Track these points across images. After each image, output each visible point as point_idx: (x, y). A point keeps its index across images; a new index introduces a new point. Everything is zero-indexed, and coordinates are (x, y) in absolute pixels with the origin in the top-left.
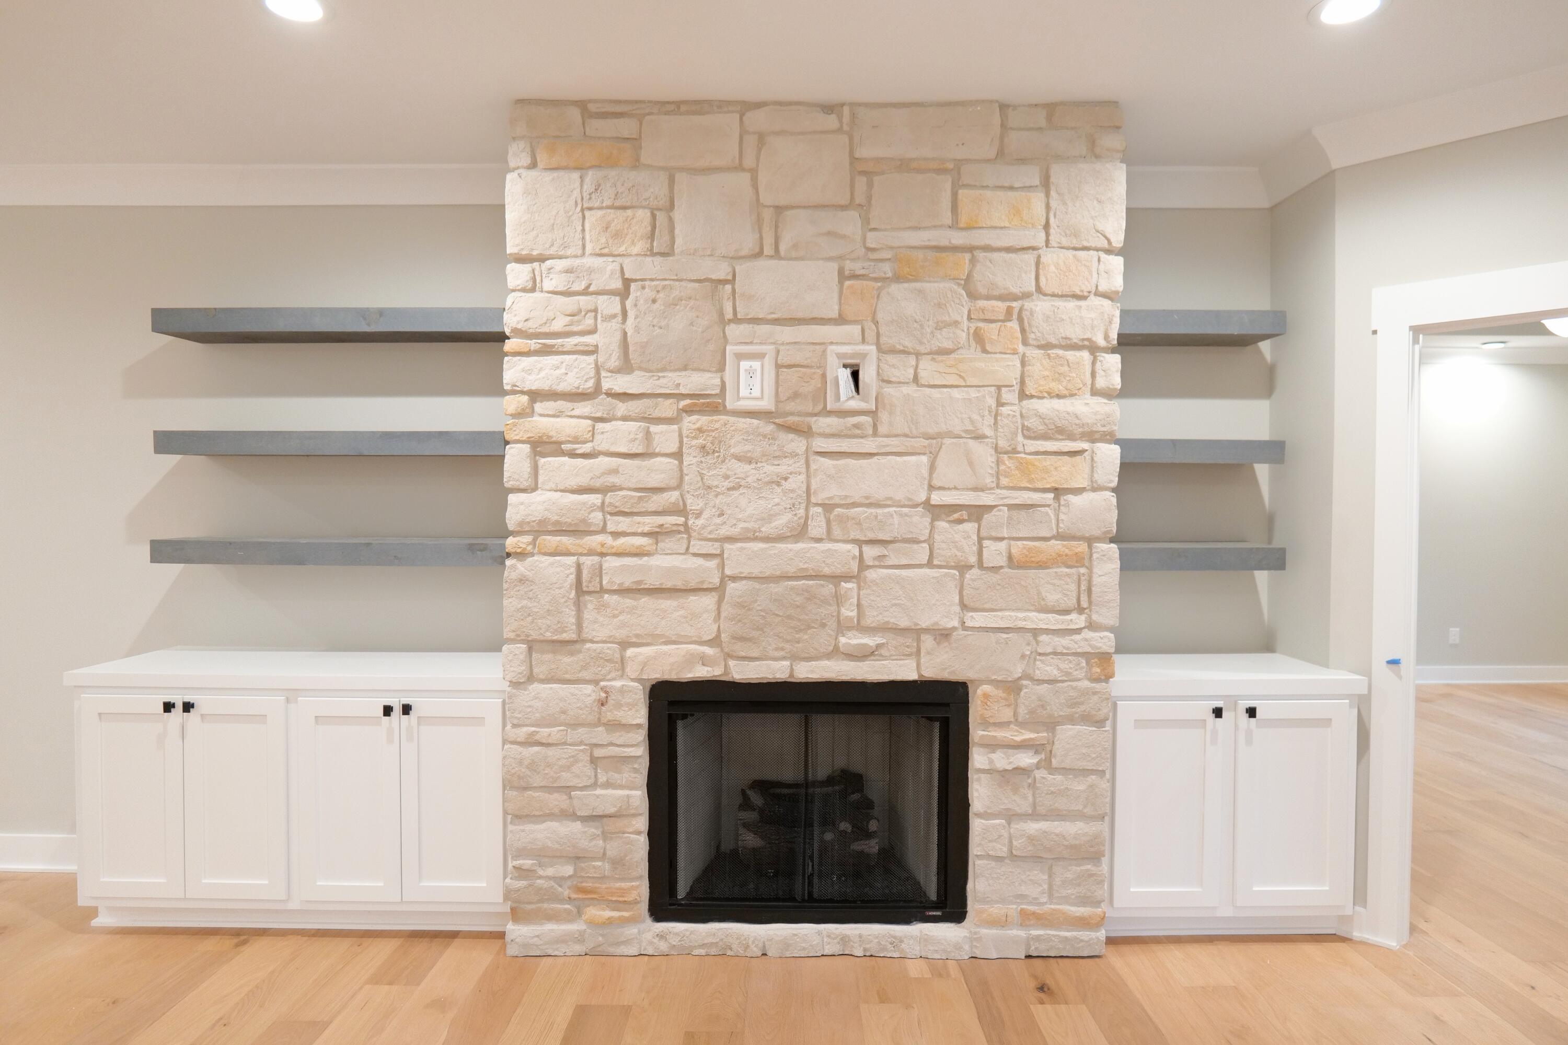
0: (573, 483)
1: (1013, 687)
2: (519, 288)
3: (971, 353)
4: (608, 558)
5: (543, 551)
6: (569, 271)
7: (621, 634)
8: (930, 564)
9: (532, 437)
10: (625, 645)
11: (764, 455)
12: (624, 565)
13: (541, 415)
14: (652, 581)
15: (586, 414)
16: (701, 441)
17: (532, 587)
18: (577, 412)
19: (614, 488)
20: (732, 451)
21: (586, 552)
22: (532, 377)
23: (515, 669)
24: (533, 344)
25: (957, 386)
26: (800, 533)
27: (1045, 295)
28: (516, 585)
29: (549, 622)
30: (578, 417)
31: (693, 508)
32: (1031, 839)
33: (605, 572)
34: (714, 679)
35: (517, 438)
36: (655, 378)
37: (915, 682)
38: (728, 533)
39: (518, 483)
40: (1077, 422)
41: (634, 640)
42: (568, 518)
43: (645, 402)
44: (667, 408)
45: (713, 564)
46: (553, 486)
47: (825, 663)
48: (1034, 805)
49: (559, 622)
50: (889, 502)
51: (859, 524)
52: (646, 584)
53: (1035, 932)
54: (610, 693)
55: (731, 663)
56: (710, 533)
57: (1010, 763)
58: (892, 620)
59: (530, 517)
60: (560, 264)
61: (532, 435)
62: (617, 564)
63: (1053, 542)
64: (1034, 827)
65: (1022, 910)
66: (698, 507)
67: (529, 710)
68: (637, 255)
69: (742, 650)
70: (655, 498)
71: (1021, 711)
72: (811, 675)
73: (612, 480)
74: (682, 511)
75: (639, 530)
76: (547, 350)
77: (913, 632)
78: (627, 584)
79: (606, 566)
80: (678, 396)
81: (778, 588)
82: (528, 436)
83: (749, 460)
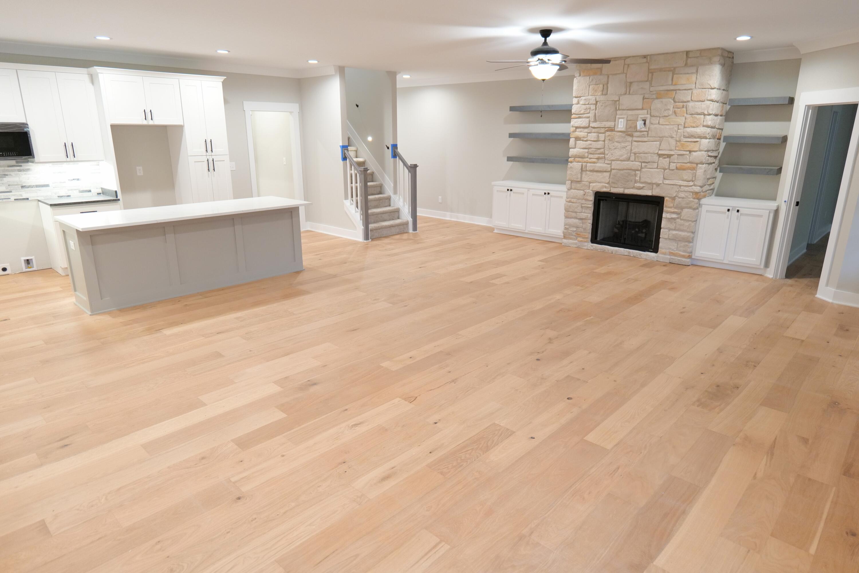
0: (583, 147)
1: (674, 199)
2: (575, 103)
3: (673, 116)
4: (588, 163)
5: (575, 161)
6: (585, 100)
7: (589, 180)
8: (657, 168)
10: (590, 183)
11: (622, 141)
12: (591, 165)
13: (577, 132)
14: (597, 169)
15: (586, 132)
16: (609, 138)
17: (573, 169)
18: (584, 131)
19: (590, 148)
20: (615, 140)
21: (584, 162)
22: (576, 124)
23: (569, 187)
24: (577, 116)
25: (668, 125)
26: (628, 159)
27: (693, 101)
28: (570, 169)
29: (575, 177)
31: (606, 153)
32: (674, 235)
34: (605, 191)
35: (572, 137)
36: (601, 123)
37: (651, 196)
38: (613, 159)
39: (572, 147)
40: (697, 134)
41: (592, 182)
42: (581, 154)
43: (598, 129)
44: (603, 130)
45: (609, 166)
46: (579, 147)
47: (631, 190)
48: (675, 227)
49: (577, 177)
50: (649, 153)
51: (641, 158)
52: (595, 170)
53: (672, 257)
54: (586, 193)
55: (611, 188)
56: (609, 159)
57: (671, 217)
58: (647, 181)
59: (574, 154)
60: (584, 98)
63: (688, 164)
64: (674, 232)
65: (670, 251)
66: (608, 153)
67: (571, 195)
68: (599, 95)
69: (614, 185)
70: (599, 150)
71: (675, 204)
72: (628, 192)
73: (590, 146)
74: (604, 154)
75: (595, 158)
76: (579, 118)
77: (652, 184)
78: (591, 169)
79: (587, 165)
80: (605, 128)
81: (622, 172)
82: (575, 136)
83: (619, 142)
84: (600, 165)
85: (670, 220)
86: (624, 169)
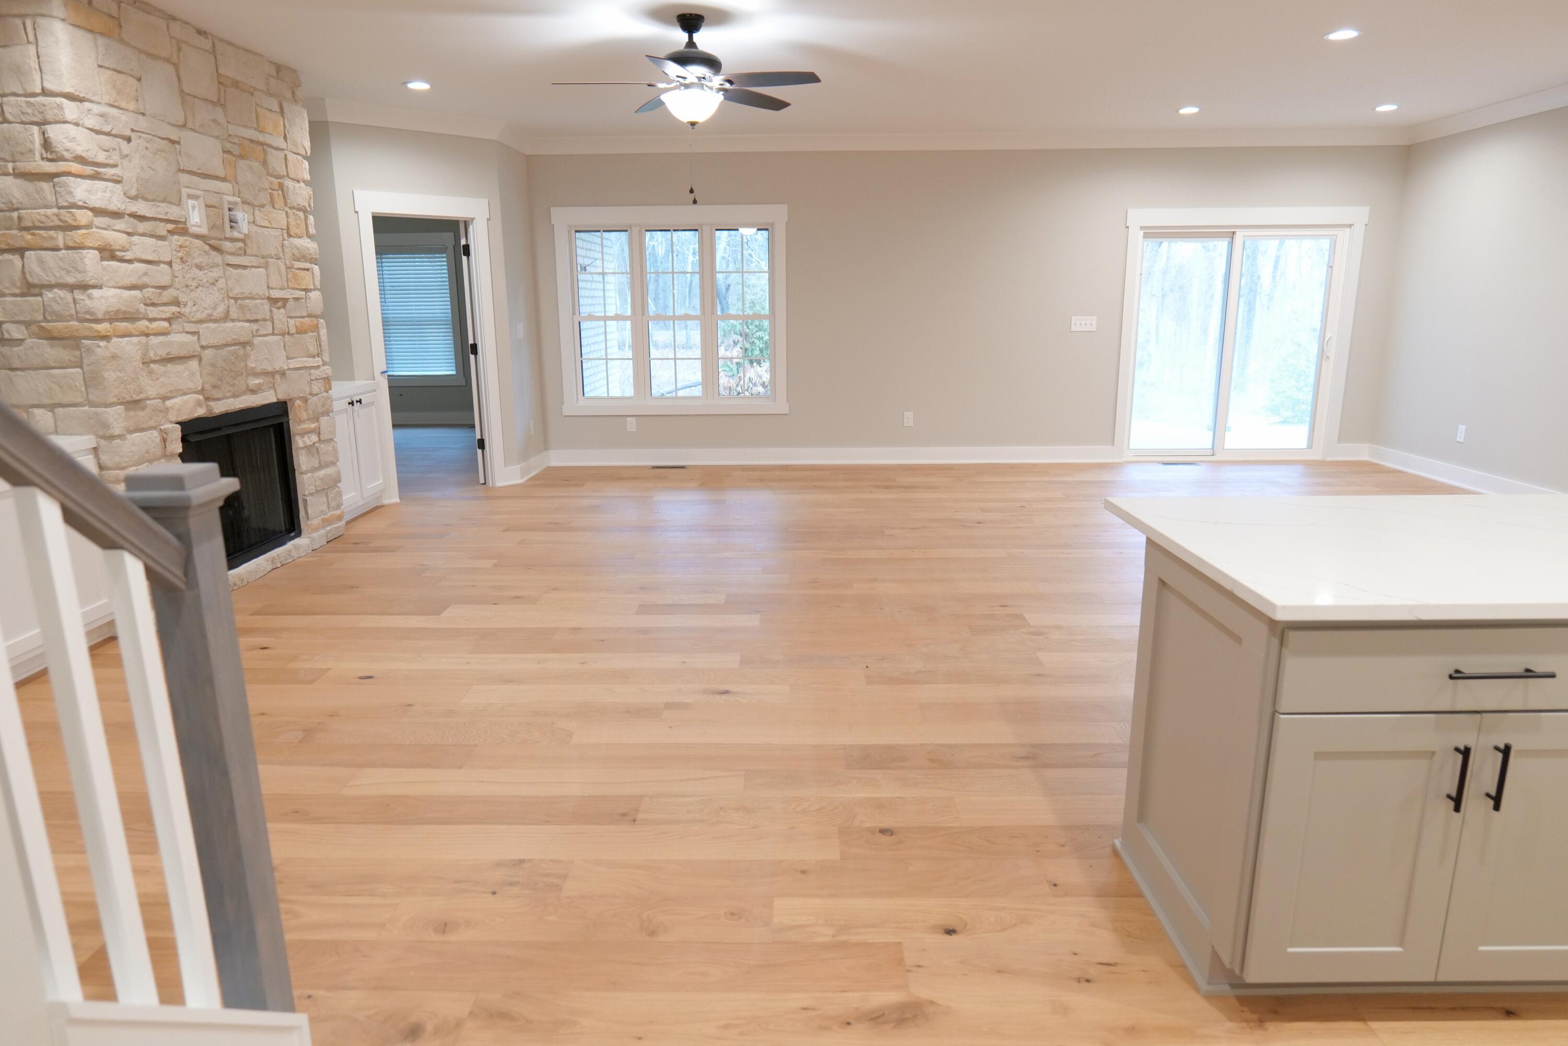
0: (128, 281)
1: (305, 400)
2: (74, 121)
3: (269, 208)
4: (151, 337)
5: (116, 335)
6: (102, 115)
7: (163, 391)
8: (273, 334)
9: (101, 245)
10: (165, 398)
11: (207, 265)
12: (161, 342)
13: (97, 227)
14: (175, 352)
15: (124, 230)
16: (180, 254)
17: (120, 362)
18: (117, 227)
19: (145, 286)
20: (195, 261)
21: (138, 333)
22: (93, 197)
23: (120, 425)
24: (89, 170)
25: (268, 227)
26: (226, 317)
27: (290, 178)
28: (110, 361)
29: (133, 387)
30: (118, 231)
31: (183, 300)
32: (322, 479)
33: (150, 347)
34: (199, 417)
35: (91, 245)
36: (156, 206)
37: (274, 403)
38: (201, 317)
39: (97, 281)
40: (308, 252)
41: (169, 395)
42: (131, 308)
43: (153, 223)
44: (162, 229)
45: (195, 338)
46: (114, 284)
47: (245, 397)
48: (320, 462)
49: (139, 386)
50: (257, 297)
51: (250, 310)
52: (171, 354)
53: (328, 528)
54: (168, 434)
55: (212, 403)
56: (193, 317)
57: (311, 441)
58: (266, 368)
59: (110, 308)
60: (96, 109)
61: (101, 244)
62: (157, 342)
63: (306, 319)
64: (322, 473)
65: (322, 519)
66: (185, 300)
67: (131, 454)
68: (132, 111)
69: (216, 394)
70: (165, 293)
71: (311, 412)
72: (241, 406)
73: (146, 280)
74: (176, 302)
75: (164, 317)
76: (96, 177)
77: (272, 374)
78: (164, 355)
79: (151, 342)
80: (168, 221)
81: (224, 352)
82: (99, 243)
83: (200, 268)
84: (179, 340)
85: (308, 448)
86: (227, 345)
